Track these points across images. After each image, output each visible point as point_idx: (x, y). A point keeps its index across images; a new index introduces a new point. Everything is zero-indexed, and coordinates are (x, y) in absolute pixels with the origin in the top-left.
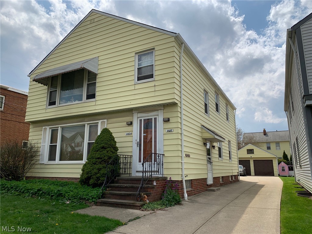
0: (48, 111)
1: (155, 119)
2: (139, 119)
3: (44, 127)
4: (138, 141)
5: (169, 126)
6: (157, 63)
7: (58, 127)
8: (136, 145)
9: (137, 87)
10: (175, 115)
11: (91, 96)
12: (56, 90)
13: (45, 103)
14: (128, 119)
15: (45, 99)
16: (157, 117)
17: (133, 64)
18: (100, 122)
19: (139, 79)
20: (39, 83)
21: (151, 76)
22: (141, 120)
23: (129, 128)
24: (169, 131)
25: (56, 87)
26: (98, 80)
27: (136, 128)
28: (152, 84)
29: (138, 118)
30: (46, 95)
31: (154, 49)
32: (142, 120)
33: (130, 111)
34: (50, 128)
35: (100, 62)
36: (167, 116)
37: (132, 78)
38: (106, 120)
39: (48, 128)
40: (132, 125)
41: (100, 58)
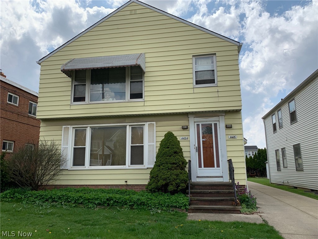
0: (73, 107)
1: (216, 125)
2: (196, 124)
3: (63, 127)
4: (197, 146)
5: (230, 132)
6: (219, 69)
7: (87, 127)
8: (195, 150)
9: (196, 91)
10: (237, 121)
11: (137, 95)
12: (85, 85)
13: (69, 98)
14: (183, 123)
15: (69, 93)
16: (218, 123)
17: (190, 66)
18: (147, 124)
19: (198, 82)
20: (63, 73)
21: (213, 81)
22: (198, 125)
23: (185, 133)
24: (233, 138)
25: (84, 81)
26: (146, 79)
27: (192, 132)
28: (215, 89)
29: (195, 122)
30: (70, 89)
31: (215, 54)
32: (199, 124)
33: (186, 115)
34: (73, 128)
35: (147, 60)
36: (229, 122)
37: (191, 81)
38: (155, 123)
39: (71, 127)
40: (188, 129)
41: (147, 55)
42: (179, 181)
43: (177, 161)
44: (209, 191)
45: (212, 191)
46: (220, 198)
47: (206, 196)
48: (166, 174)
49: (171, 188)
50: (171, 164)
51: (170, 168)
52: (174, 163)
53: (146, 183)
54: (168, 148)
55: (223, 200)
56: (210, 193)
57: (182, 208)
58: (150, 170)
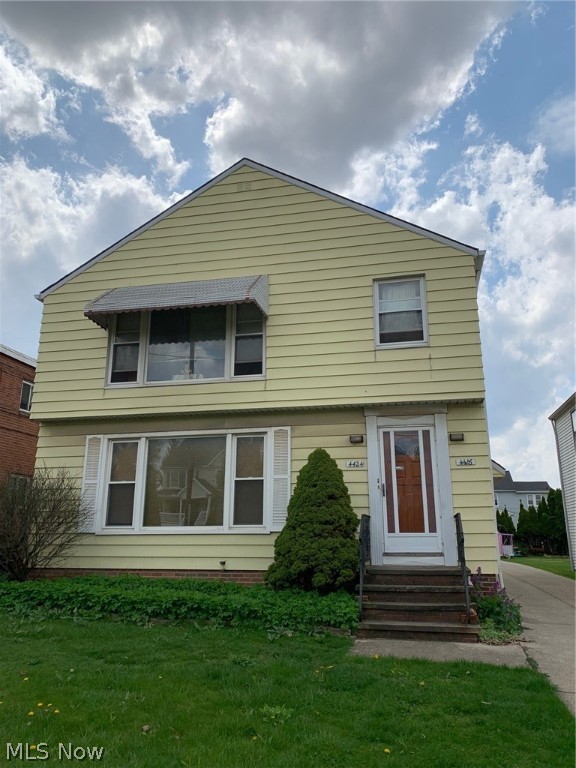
0: (109, 395)
1: (426, 434)
2: (381, 431)
3: (88, 437)
4: (384, 482)
5: (459, 450)
6: (433, 308)
7: (139, 438)
8: (378, 493)
9: (381, 356)
10: (476, 426)
11: (249, 367)
12: (138, 344)
13: (102, 374)
14: (354, 428)
15: (103, 363)
16: (431, 429)
17: (368, 302)
18: (271, 431)
19: (384, 338)
20: (90, 319)
21: (419, 335)
22: (386, 435)
23: (356, 451)
24: (466, 464)
25: (136, 336)
26: (269, 331)
27: (374, 451)
28: (425, 353)
29: (379, 427)
30: (104, 353)
31: (423, 275)
32: (389, 433)
33: (359, 411)
34: (109, 439)
35: (274, 290)
36: (458, 427)
37: (368, 335)
38: (288, 428)
39: (104, 439)
40: (364, 444)
41: (273, 280)
42: (339, 564)
43: (334, 517)
44: (408, 587)
45: (414, 587)
46: (431, 605)
47: (401, 600)
48: (310, 548)
49: (319, 579)
50: (321, 523)
51: (317, 532)
52: (326, 523)
53: (265, 566)
54: (315, 486)
55: (438, 610)
56: (410, 592)
57: (343, 626)
58: (275, 537)
